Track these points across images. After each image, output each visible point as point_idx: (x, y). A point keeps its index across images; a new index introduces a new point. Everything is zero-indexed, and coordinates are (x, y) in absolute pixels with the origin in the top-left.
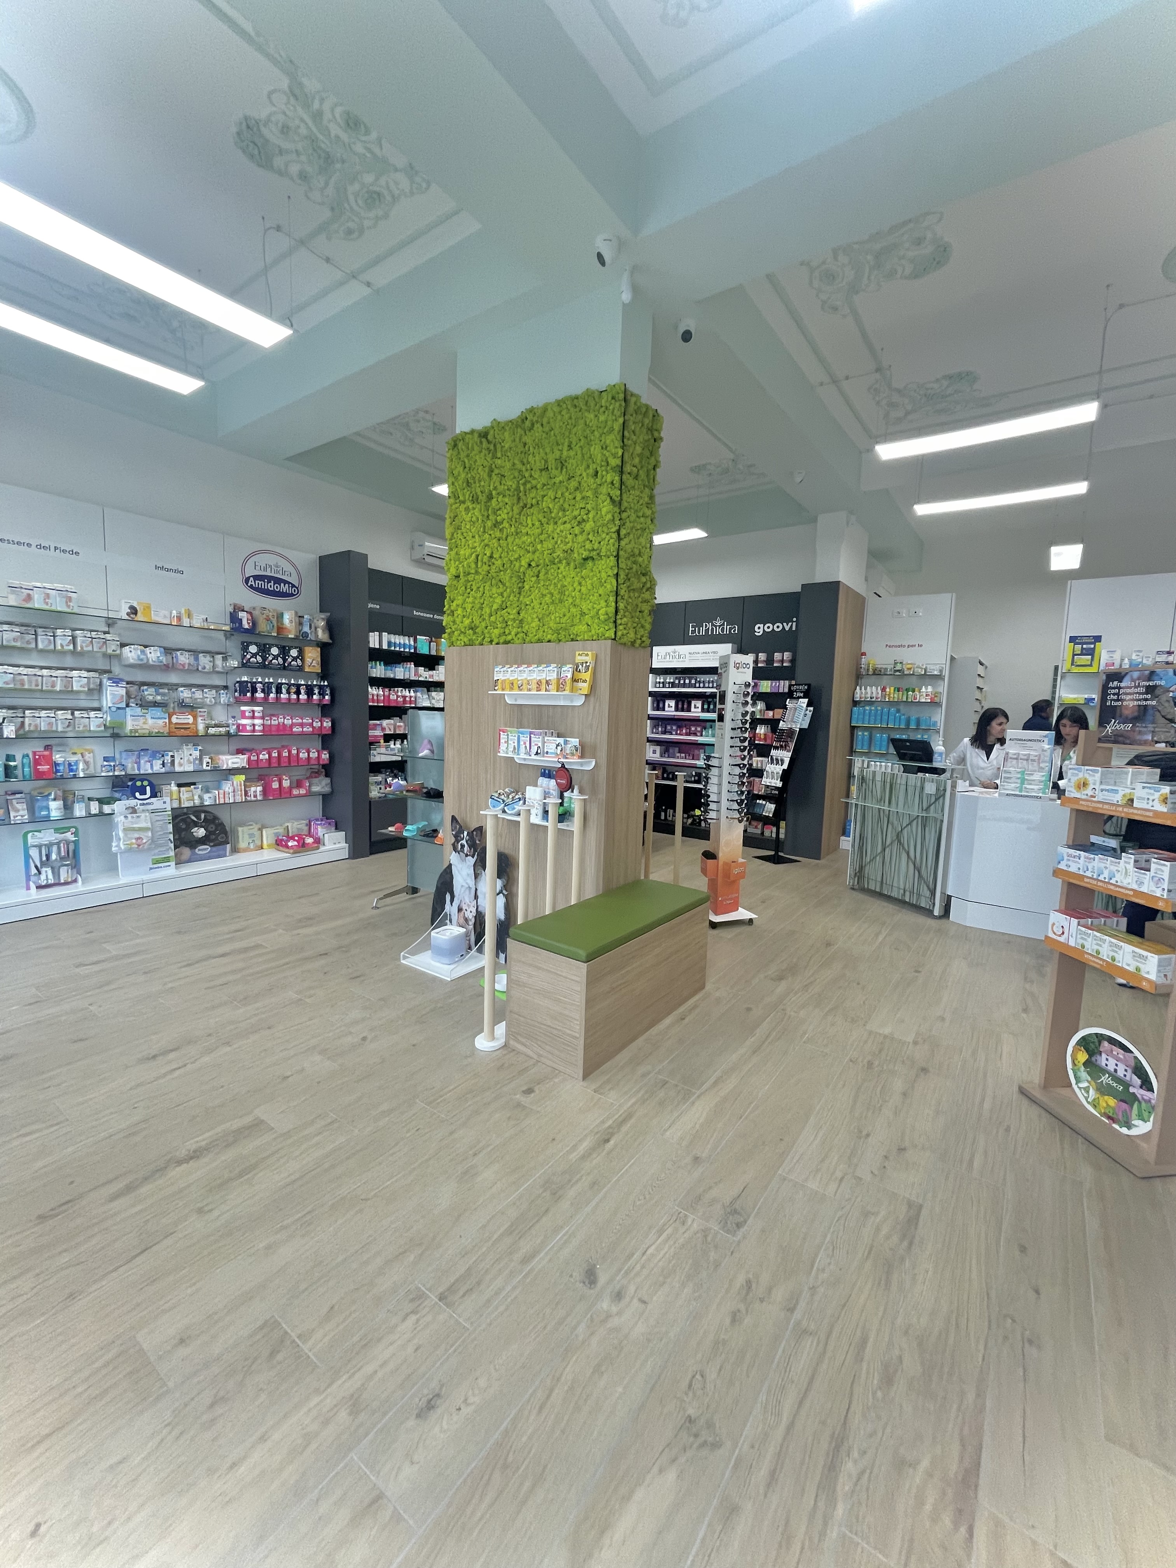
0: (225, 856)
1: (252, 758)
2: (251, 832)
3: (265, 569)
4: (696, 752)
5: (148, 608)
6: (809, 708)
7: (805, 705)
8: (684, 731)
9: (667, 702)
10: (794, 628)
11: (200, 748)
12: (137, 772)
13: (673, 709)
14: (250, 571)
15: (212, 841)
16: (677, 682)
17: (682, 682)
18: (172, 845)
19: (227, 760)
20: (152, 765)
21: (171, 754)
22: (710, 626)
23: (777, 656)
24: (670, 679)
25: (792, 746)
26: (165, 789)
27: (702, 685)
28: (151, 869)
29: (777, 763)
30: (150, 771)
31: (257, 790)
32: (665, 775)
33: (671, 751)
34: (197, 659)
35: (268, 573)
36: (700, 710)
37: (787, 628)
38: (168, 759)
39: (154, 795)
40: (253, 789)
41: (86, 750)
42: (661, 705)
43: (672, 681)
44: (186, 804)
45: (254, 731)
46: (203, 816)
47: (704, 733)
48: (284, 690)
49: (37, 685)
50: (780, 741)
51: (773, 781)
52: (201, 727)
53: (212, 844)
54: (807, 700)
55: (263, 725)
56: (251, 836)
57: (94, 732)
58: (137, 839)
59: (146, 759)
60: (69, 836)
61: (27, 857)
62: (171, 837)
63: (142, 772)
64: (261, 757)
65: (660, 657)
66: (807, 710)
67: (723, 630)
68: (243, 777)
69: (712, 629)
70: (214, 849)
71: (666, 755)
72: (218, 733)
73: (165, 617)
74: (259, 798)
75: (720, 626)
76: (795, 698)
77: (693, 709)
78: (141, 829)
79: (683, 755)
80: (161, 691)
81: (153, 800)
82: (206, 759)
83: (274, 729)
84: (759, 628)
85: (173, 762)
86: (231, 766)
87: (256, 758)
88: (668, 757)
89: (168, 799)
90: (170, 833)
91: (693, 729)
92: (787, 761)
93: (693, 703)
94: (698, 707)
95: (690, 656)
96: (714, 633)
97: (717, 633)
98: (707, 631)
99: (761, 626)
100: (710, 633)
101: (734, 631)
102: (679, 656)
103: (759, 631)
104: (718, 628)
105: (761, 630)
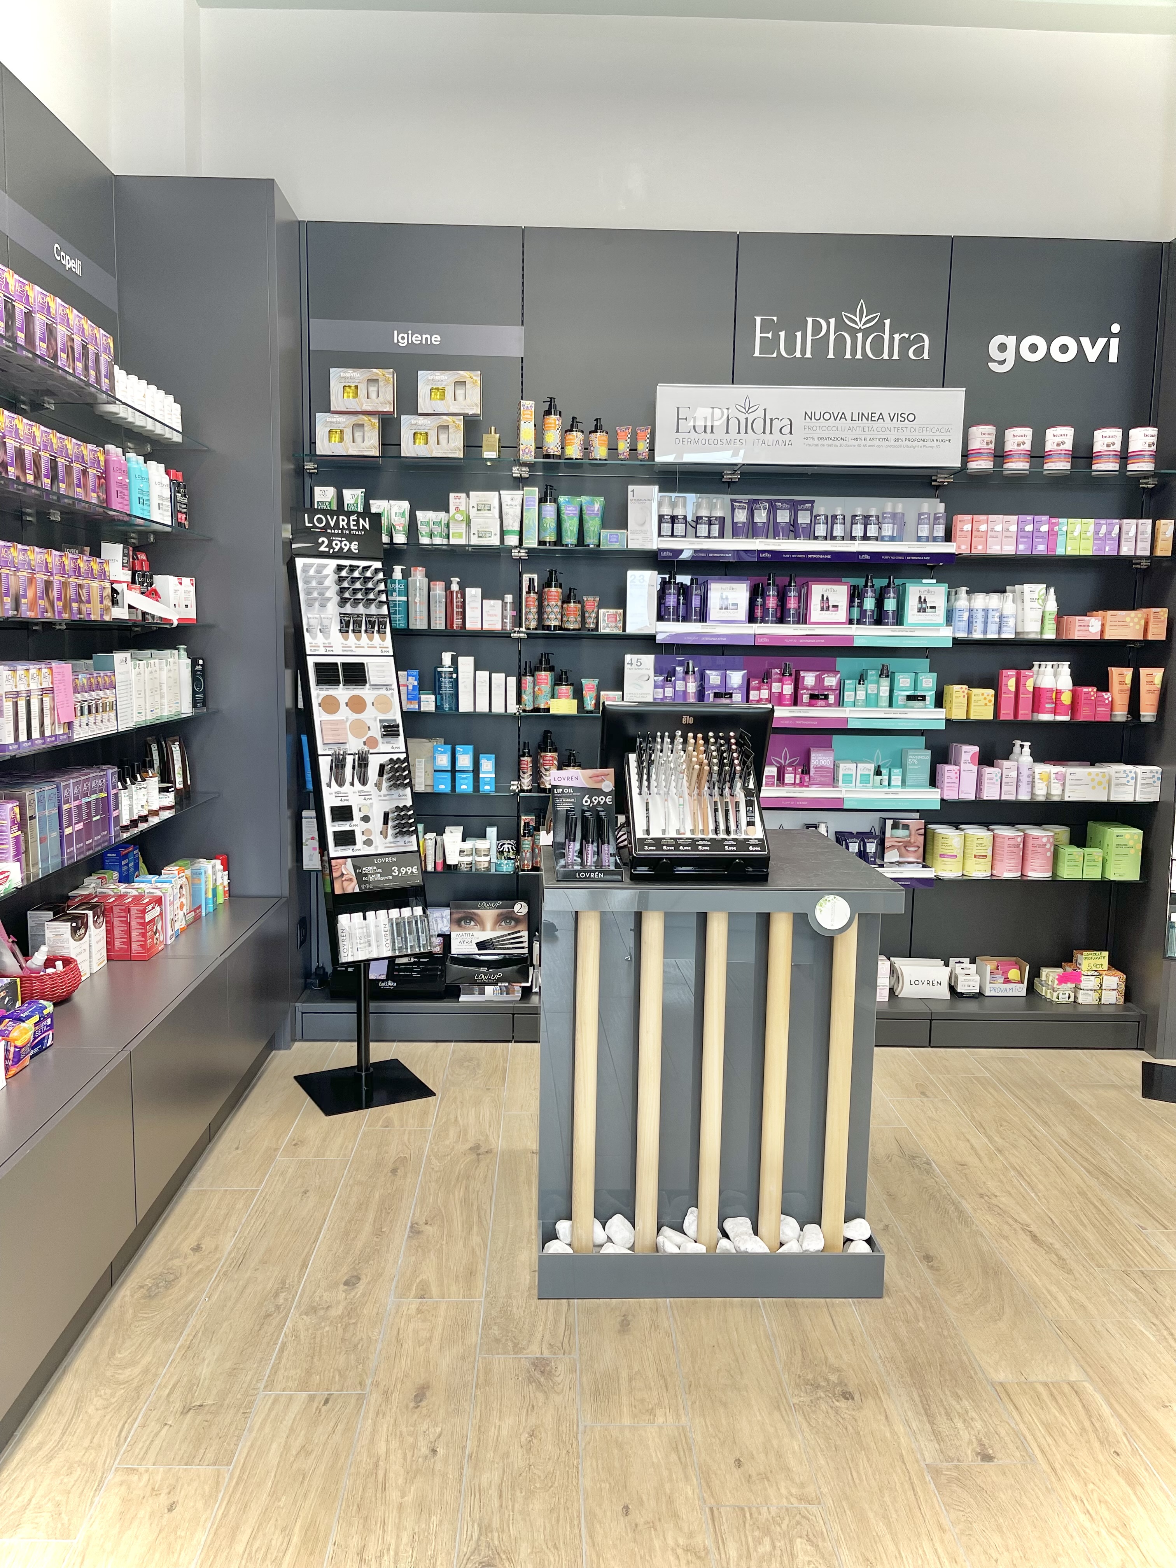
9: (716, 590)
10: (1113, 358)
13: (742, 613)
22: (829, 327)
36: (843, 614)
37: (1092, 354)
42: (692, 601)
43: (718, 514)
67: (877, 346)
69: (840, 340)
75: (866, 333)
77: (816, 614)
84: (1002, 348)
93: (818, 591)
94: (835, 606)
95: (810, 428)
96: (848, 356)
97: (859, 356)
98: (820, 345)
99: (1011, 341)
100: (831, 356)
101: (919, 351)
102: (768, 425)
103: (999, 356)
104: (860, 335)
105: (1010, 356)
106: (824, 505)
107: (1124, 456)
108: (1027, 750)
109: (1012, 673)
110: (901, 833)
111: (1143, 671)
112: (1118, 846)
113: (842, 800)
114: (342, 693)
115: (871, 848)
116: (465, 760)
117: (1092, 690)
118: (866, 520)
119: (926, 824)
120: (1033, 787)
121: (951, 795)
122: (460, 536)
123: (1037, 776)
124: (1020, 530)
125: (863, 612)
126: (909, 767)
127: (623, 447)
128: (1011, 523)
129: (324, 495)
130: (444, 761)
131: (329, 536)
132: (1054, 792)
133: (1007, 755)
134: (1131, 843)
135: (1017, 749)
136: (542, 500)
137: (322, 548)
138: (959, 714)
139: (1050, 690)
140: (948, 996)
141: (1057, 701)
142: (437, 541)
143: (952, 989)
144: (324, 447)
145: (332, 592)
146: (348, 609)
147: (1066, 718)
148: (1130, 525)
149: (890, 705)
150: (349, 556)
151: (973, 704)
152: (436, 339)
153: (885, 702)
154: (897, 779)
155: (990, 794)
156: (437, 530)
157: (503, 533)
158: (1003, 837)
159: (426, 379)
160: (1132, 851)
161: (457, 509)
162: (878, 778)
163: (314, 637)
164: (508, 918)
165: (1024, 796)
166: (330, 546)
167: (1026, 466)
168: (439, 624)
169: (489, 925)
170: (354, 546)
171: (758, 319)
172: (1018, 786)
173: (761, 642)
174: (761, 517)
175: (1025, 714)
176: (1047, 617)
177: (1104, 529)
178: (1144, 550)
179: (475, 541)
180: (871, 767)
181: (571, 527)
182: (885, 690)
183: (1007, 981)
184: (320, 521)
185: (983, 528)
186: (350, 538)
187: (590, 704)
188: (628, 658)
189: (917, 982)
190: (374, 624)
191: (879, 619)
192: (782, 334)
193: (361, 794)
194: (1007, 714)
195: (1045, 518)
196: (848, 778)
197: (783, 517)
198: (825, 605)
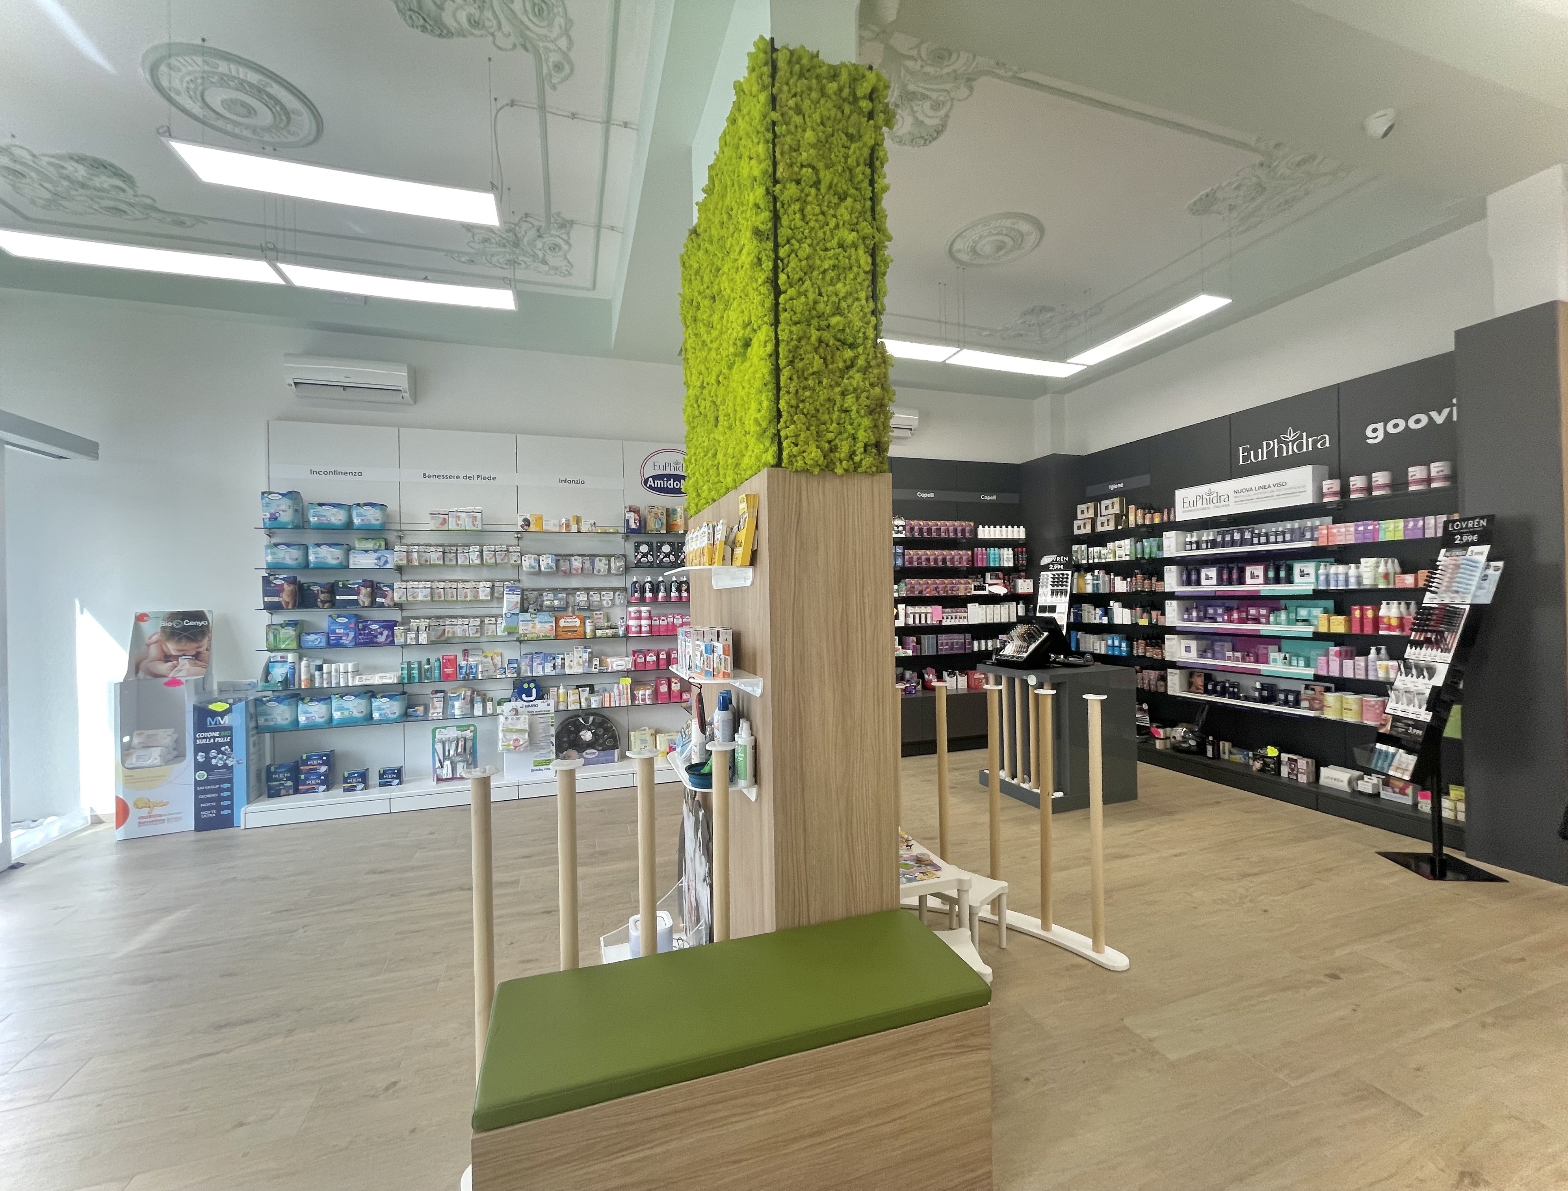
0: (613, 761)
1: (639, 660)
2: (644, 737)
3: (665, 468)
4: (1261, 649)
5: (540, 519)
6: (1493, 564)
7: (1483, 559)
8: (1235, 616)
9: (1204, 572)
10: (1454, 418)
11: (589, 650)
12: (529, 674)
13: (1214, 581)
14: (649, 472)
15: (600, 745)
16: (1219, 539)
17: (1228, 538)
18: (553, 748)
19: (612, 662)
20: (543, 668)
21: (561, 656)
22: (1275, 444)
23: (1416, 472)
24: (1208, 535)
25: (1453, 640)
26: (553, 691)
27: (1263, 540)
28: (533, 770)
29: (1420, 673)
30: (541, 674)
31: (645, 694)
32: (1210, 687)
33: (1217, 648)
34: (593, 564)
35: (668, 472)
36: (1261, 580)
37: (1439, 420)
38: (559, 661)
39: (540, 697)
40: (641, 692)
41: (495, 653)
42: (1194, 577)
43: (1211, 538)
44: (574, 707)
45: (640, 632)
46: (591, 718)
47: (1272, 618)
48: (674, 589)
49: (452, 597)
50: (1427, 631)
51: (1411, 709)
52: (589, 629)
53: (600, 748)
54: (1486, 549)
55: (651, 626)
56: (643, 741)
57: (501, 637)
58: (517, 740)
59: (538, 661)
60: (468, 734)
61: (434, 751)
62: (553, 739)
63: (534, 674)
64: (648, 659)
65: (1186, 505)
66: (1487, 567)
67: (1300, 447)
68: (628, 681)
69: (1280, 449)
70: (602, 753)
71: (1209, 655)
72: (605, 635)
73: (555, 525)
74: (648, 702)
75: (1293, 442)
76: (1459, 546)
77: (1248, 580)
78: (518, 731)
79: (1238, 654)
80: (560, 596)
81: (538, 702)
82: (596, 662)
83: (662, 629)
84: (1375, 430)
85: (563, 666)
86: (615, 668)
87: (643, 660)
88: (1213, 658)
89: (552, 702)
90: (552, 736)
91: (1253, 611)
92: (1442, 671)
93: (1249, 570)
94: (1257, 576)
95: (1238, 497)
96: (1285, 454)
97: (1290, 453)
98: (1270, 453)
99: (1380, 426)
100: (1276, 456)
101: (1323, 444)
102: (1219, 498)
103: (1374, 435)
104: (1290, 444)
105: (1380, 433)
106: (1258, 529)
107: (1428, 480)
109: (1357, 607)
110: (1310, 692)
116: (1117, 643)
118: (1286, 533)
120: (1376, 673)
121: (1322, 672)
122: (1113, 557)
123: (1380, 666)
124: (1356, 530)
125: (1270, 579)
127: (1165, 517)
128: (1351, 526)
129: (1076, 548)
130: (1110, 642)
136: (1137, 542)
137: (1051, 569)
138: (1322, 629)
139: (1384, 617)
141: (1390, 623)
142: (1096, 561)
143: (1353, 787)
144: (1076, 532)
145: (1051, 583)
146: (1054, 588)
147: (1397, 633)
148: (1430, 520)
149: (1289, 624)
150: (1060, 570)
151: (1331, 624)
152: (1121, 485)
153: (1285, 622)
155: (1348, 674)
156: (1107, 556)
157: (1125, 555)
159: (1104, 504)
161: (1112, 548)
162: (1291, 661)
163: (1041, 598)
164: (1141, 710)
165: (1371, 678)
166: (1053, 567)
170: (1062, 567)
171: (1241, 448)
172: (1367, 671)
173: (1218, 594)
175: (1371, 631)
177: (1411, 524)
178: (1433, 534)
179: (1117, 559)
183: (1395, 792)
185: (1335, 531)
187: (1154, 621)
188: (1167, 602)
190: (1062, 592)
191: (1277, 580)
192: (1252, 452)
194: (1356, 630)
195: (1369, 522)
196: (1272, 660)
197: (1237, 536)
198: (1253, 576)
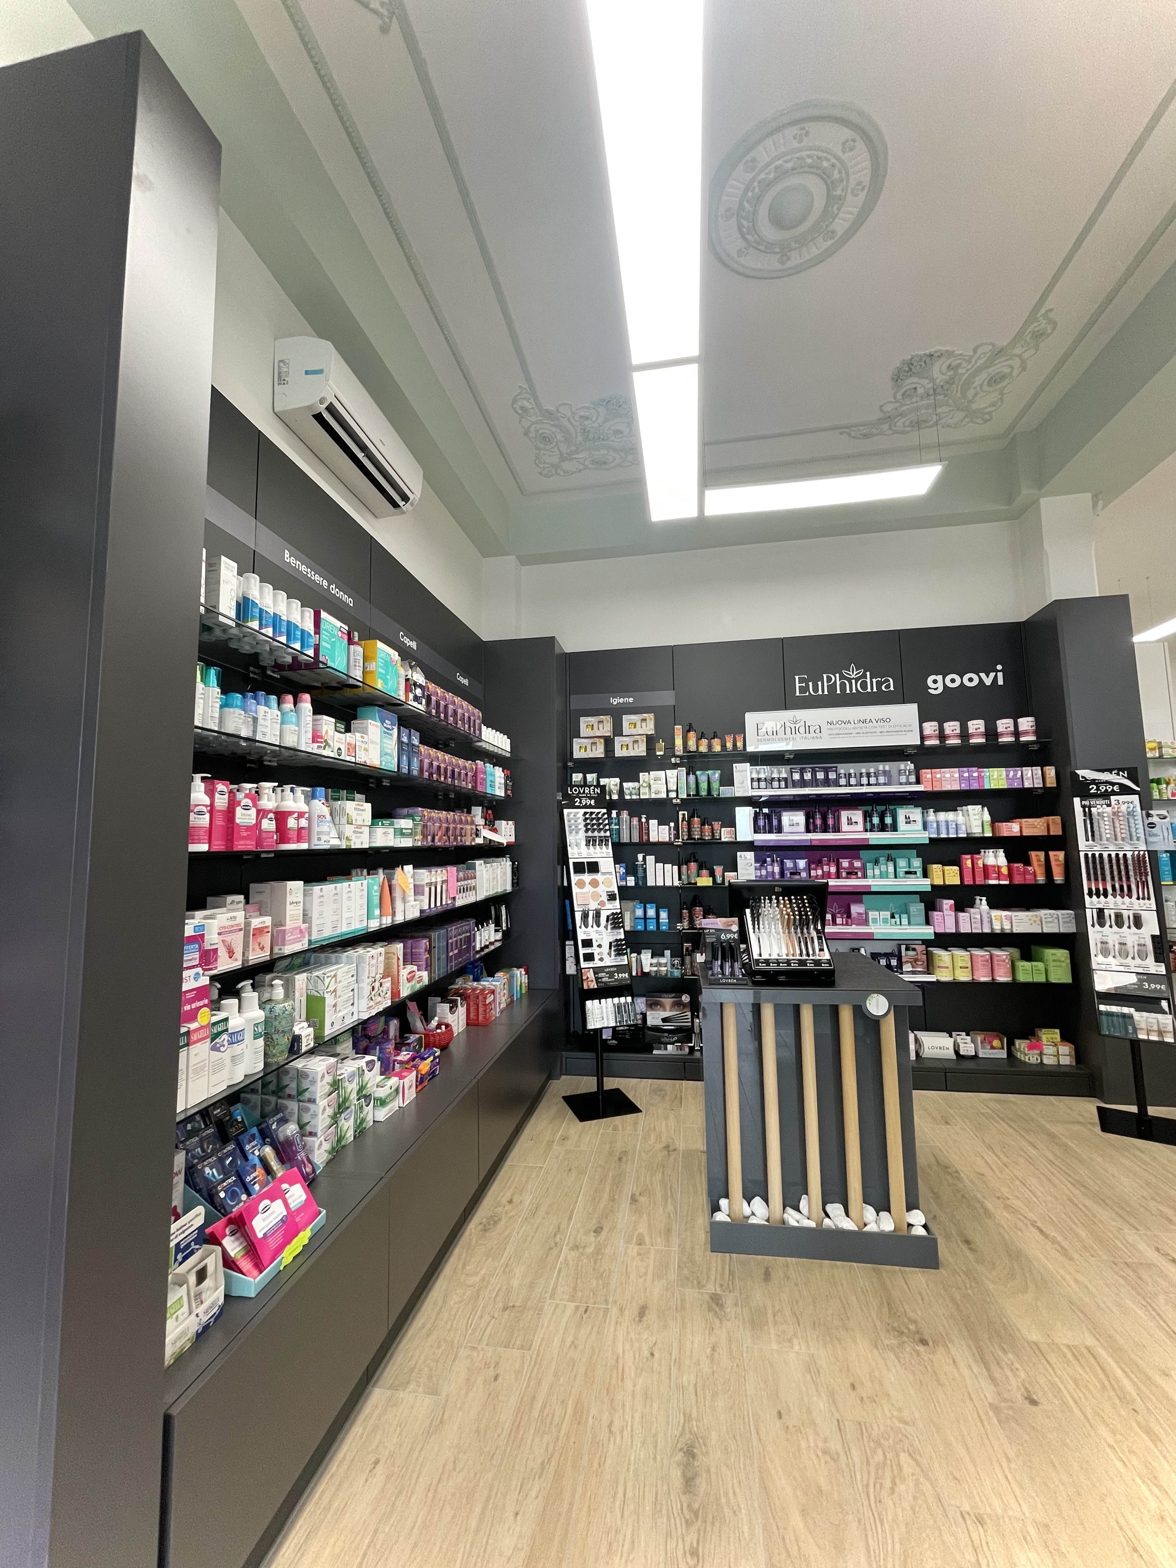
6: (1152, 812)
7: (1137, 807)
9: (786, 816)
10: (1001, 682)
13: (802, 828)
22: (836, 679)
23: (1004, 725)
27: (852, 781)
37: (988, 681)
42: (773, 823)
43: (784, 776)
54: (1134, 798)
65: (761, 732)
66: (1148, 816)
67: (864, 685)
69: (843, 686)
75: (857, 679)
76: (1097, 796)
77: (845, 827)
84: (935, 681)
92: (1151, 919)
93: (844, 815)
94: (856, 822)
95: (831, 729)
96: (848, 691)
97: (854, 691)
98: (832, 688)
99: (939, 678)
100: (838, 692)
101: (888, 687)
102: (807, 729)
103: (935, 686)
104: (853, 681)
105: (940, 685)
106: (843, 769)
107: (1017, 733)
108: (984, 902)
109: (969, 856)
110: (911, 953)
111: (1052, 854)
112: (1054, 961)
113: (872, 934)
114: (587, 877)
115: (894, 962)
116: (651, 912)
117: (1020, 865)
118: (868, 775)
119: (927, 947)
120: (992, 924)
121: (940, 930)
122: (646, 794)
123: (993, 918)
124: (961, 776)
125: (873, 825)
126: (912, 913)
127: (729, 745)
128: (955, 773)
129: (577, 777)
130: (640, 913)
131: (580, 798)
132: (1005, 927)
133: (972, 905)
134: (1063, 959)
135: (978, 901)
136: (688, 774)
137: (577, 804)
138: (939, 882)
139: (994, 866)
140: (955, 1057)
141: (999, 873)
142: (634, 797)
143: (957, 1052)
144: (577, 754)
145: (582, 826)
146: (590, 834)
147: (1007, 882)
148: (1028, 771)
149: (896, 877)
150: (590, 807)
151: (946, 876)
152: (631, 700)
153: (892, 875)
154: (905, 921)
155: (965, 928)
156: (634, 791)
157: (668, 791)
158: (977, 955)
159: (627, 719)
160: (1064, 964)
161: (644, 781)
162: (893, 920)
163: (573, 849)
164: (678, 1004)
165: (987, 930)
166: (580, 802)
167: (959, 741)
168: (636, 839)
169: (668, 1008)
170: (593, 802)
171: (797, 677)
172: (982, 924)
173: (814, 843)
174: (808, 776)
175: (980, 881)
176: (985, 824)
177: (1012, 773)
178: (1039, 784)
179: (653, 796)
180: (889, 913)
181: (704, 786)
182: (891, 869)
183: (992, 1048)
184: (576, 790)
185: (938, 776)
186: (591, 798)
187: (719, 880)
188: (739, 854)
189: (933, 1048)
190: (603, 841)
191: (883, 828)
192: (811, 684)
193: (597, 932)
194: (968, 881)
195: (974, 769)
196: (875, 921)
197: (820, 776)
198: (850, 822)
